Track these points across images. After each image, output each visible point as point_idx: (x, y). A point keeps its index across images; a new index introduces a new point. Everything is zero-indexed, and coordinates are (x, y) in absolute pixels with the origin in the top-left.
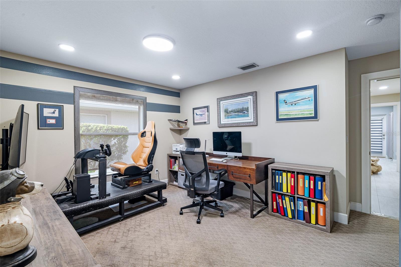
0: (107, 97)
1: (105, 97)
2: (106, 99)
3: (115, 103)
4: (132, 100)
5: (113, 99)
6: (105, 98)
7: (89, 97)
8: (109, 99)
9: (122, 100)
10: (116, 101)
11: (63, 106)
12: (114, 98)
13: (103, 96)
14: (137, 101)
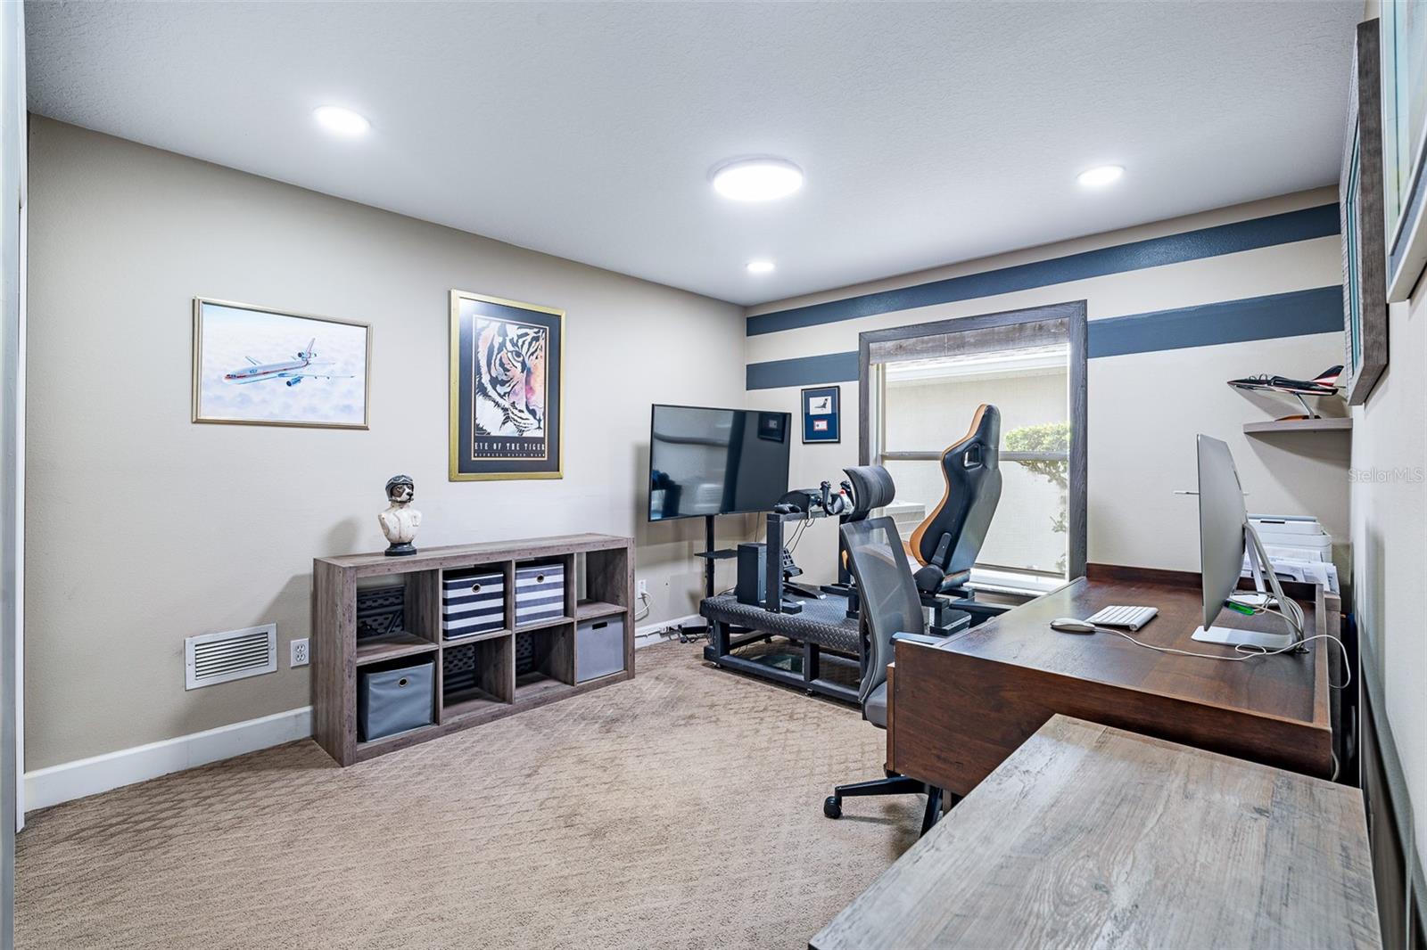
0: (934, 340)
1: (927, 342)
2: (932, 347)
3: (959, 353)
4: (1018, 330)
5: (951, 343)
6: (930, 345)
7: (889, 352)
8: (940, 346)
9: (980, 338)
10: (959, 346)
11: (838, 387)
12: (955, 338)
13: (923, 342)
14: (1041, 328)
